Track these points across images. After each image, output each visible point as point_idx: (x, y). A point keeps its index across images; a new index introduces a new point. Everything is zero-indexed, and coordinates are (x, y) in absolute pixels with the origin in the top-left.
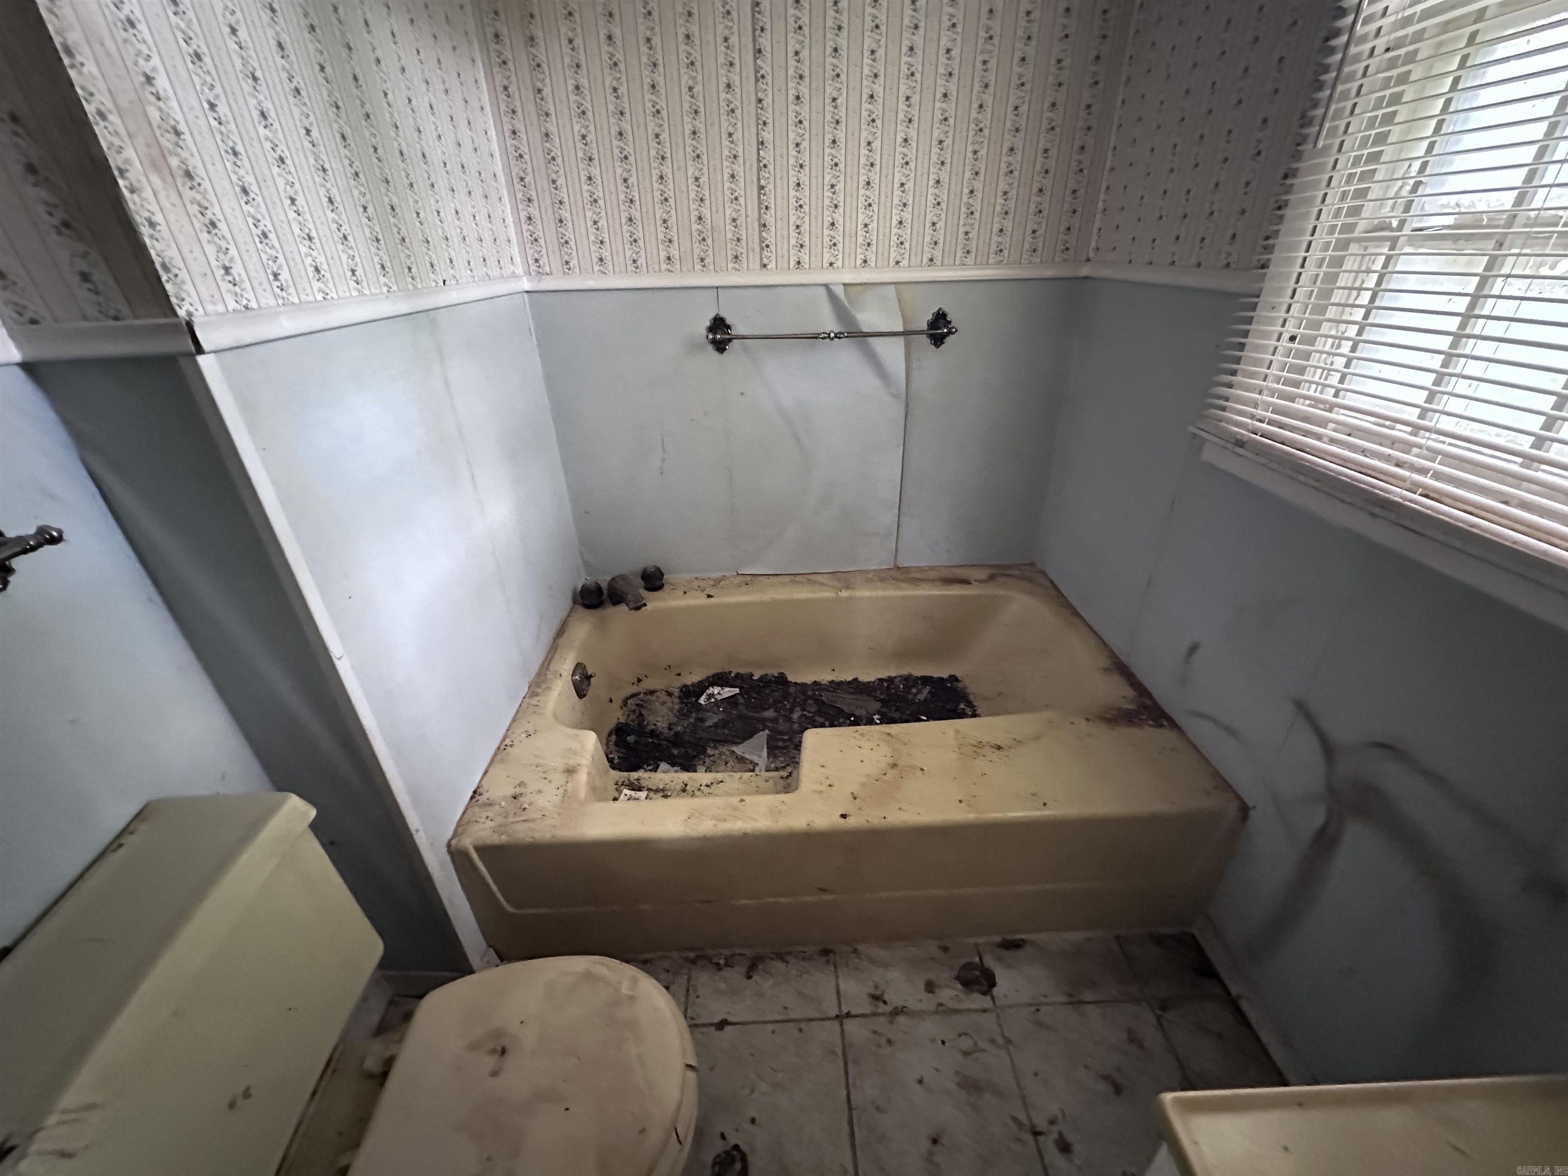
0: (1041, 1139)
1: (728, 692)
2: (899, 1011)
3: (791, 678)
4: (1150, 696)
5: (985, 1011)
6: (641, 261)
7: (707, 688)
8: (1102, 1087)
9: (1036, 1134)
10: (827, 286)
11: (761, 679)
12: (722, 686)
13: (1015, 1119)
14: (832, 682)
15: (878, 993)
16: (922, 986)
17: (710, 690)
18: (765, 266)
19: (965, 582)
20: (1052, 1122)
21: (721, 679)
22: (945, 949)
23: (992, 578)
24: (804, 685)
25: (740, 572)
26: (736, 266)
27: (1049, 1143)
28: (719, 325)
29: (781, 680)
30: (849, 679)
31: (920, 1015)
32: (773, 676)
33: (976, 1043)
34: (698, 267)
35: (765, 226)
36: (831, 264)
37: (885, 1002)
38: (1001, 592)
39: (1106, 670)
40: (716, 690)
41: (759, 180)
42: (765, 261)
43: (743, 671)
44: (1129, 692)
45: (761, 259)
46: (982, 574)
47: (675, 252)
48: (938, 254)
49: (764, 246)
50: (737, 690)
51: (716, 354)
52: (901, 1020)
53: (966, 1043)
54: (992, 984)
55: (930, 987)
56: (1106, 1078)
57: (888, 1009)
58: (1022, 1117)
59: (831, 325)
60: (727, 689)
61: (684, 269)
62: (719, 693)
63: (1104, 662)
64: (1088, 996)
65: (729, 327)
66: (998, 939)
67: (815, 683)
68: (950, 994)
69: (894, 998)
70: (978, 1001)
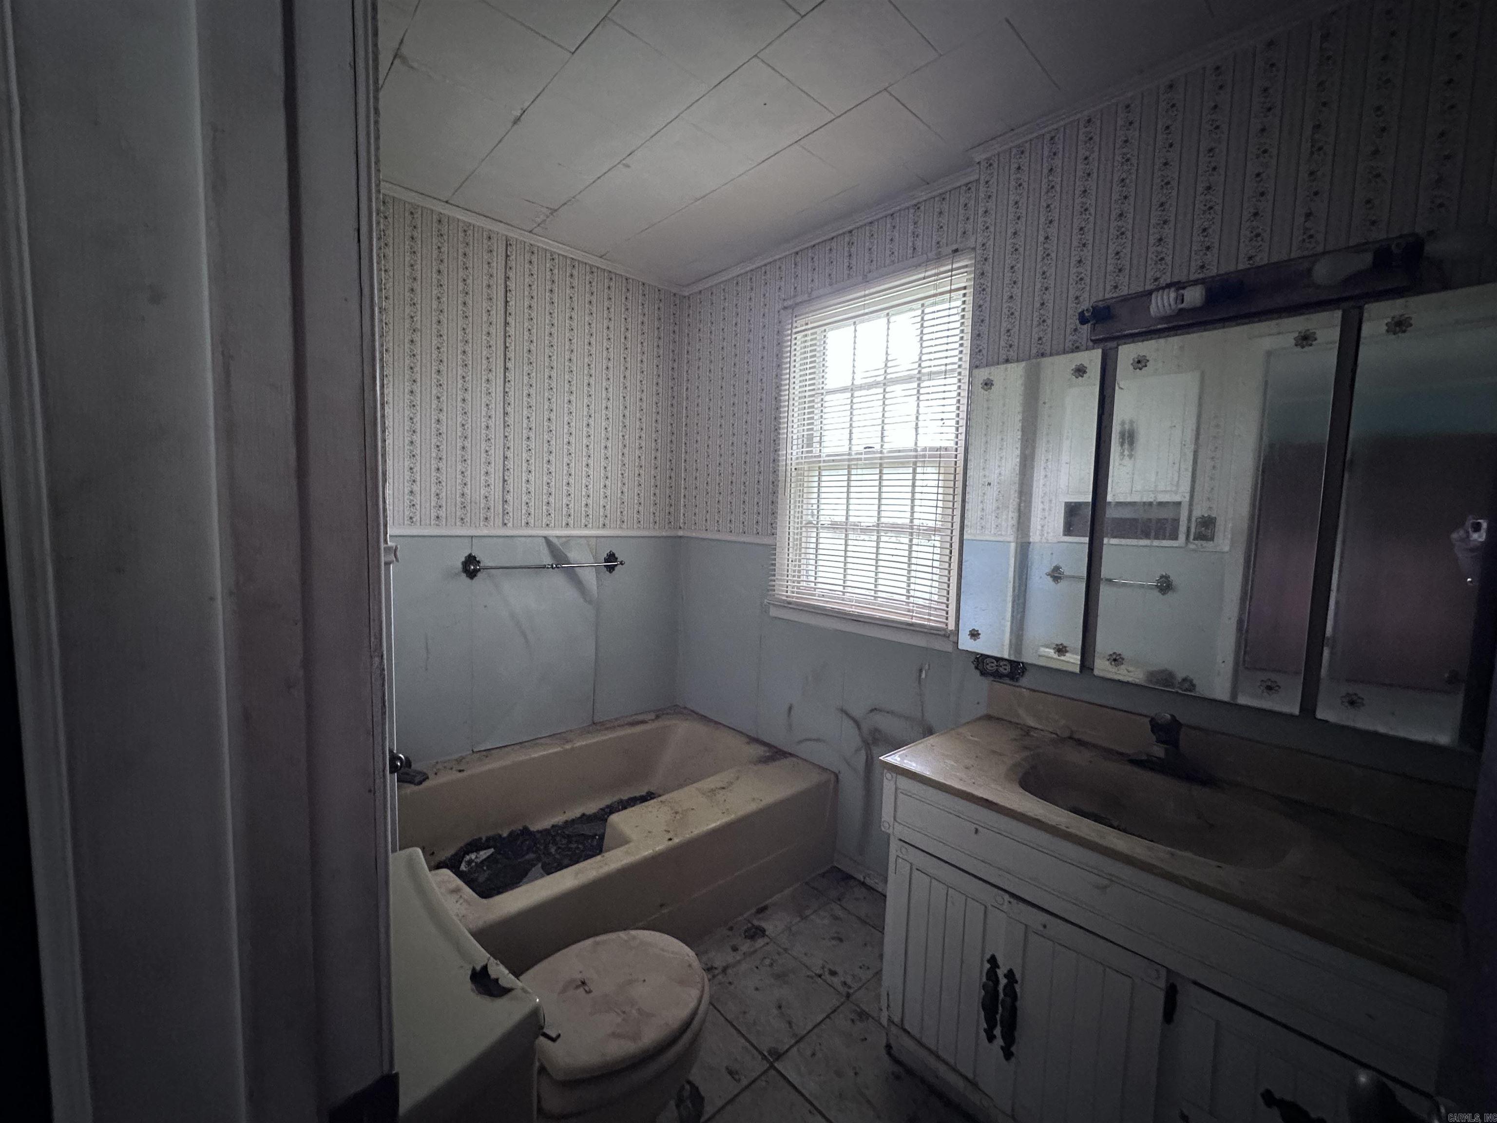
0: (823, 977)
1: (484, 854)
2: (725, 970)
3: (534, 828)
4: (775, 747)
5: (767, 944)
6: (417, 518)
7: (463, 857)
8: (834, 942)
9: (820, 976)
10: (545, 537)
11: (511, 834)
12: (477, 850)
13: (808, 976)
14: (566, 822)
15: (709, 966)
16: (730, 950)
17: (467, 858)
18: (505, 524)
19: (643, 722)
20: (823, 967)
21: (475, 846)
22: (731, 929)
23: (657, 717)
24: (546, 830)
25: (475, 750)
26: (486, 524)
27: (827, 976)
28: (471, 560)
29: (525, 831)
30: (578, 815)
31: (739, 962)
32: (520, 830)
33: (772, 959)
34: (458, 523)
35: (506, 501)
36: (547, 525)
37: (716, 968)
38: (667, 723)
39: (748, 743)
40: (473, 856)
41: (504, 476)
42: (506, 521)
43: (491, 833)
44: (766, 749)
45: (503, 520)
46: (652, 716)
47: (442, 514)
48: (607, 522)
49: (505, 513)
50: (492, 850)
51: (468, 580)
52: (729, 971)
53: (767, 962)
54: (763, 931)
55: (735, 949)
56: (833, 938)
57: (720, 970)
58: (809, 973)
59: (547, 560)
60: (482, 853)
61: (449, 524)
62: (477, 857)
63: (747, 740)
64: (808, 912)
65: (479, 562)
66: (754, 910)
67: (553, 826)
68: (746, 946)
69: (719, 963)
70: (760, 942)
